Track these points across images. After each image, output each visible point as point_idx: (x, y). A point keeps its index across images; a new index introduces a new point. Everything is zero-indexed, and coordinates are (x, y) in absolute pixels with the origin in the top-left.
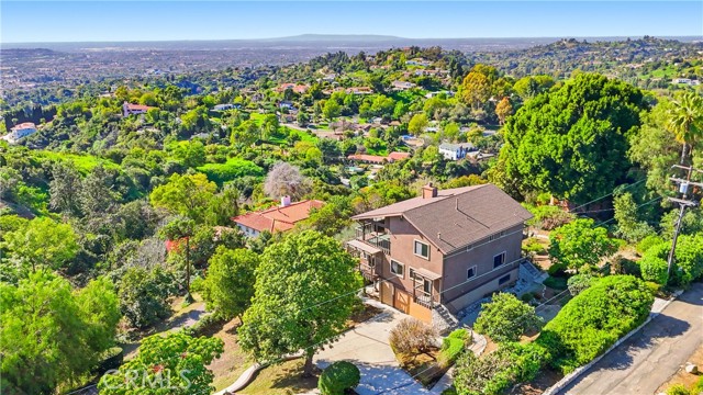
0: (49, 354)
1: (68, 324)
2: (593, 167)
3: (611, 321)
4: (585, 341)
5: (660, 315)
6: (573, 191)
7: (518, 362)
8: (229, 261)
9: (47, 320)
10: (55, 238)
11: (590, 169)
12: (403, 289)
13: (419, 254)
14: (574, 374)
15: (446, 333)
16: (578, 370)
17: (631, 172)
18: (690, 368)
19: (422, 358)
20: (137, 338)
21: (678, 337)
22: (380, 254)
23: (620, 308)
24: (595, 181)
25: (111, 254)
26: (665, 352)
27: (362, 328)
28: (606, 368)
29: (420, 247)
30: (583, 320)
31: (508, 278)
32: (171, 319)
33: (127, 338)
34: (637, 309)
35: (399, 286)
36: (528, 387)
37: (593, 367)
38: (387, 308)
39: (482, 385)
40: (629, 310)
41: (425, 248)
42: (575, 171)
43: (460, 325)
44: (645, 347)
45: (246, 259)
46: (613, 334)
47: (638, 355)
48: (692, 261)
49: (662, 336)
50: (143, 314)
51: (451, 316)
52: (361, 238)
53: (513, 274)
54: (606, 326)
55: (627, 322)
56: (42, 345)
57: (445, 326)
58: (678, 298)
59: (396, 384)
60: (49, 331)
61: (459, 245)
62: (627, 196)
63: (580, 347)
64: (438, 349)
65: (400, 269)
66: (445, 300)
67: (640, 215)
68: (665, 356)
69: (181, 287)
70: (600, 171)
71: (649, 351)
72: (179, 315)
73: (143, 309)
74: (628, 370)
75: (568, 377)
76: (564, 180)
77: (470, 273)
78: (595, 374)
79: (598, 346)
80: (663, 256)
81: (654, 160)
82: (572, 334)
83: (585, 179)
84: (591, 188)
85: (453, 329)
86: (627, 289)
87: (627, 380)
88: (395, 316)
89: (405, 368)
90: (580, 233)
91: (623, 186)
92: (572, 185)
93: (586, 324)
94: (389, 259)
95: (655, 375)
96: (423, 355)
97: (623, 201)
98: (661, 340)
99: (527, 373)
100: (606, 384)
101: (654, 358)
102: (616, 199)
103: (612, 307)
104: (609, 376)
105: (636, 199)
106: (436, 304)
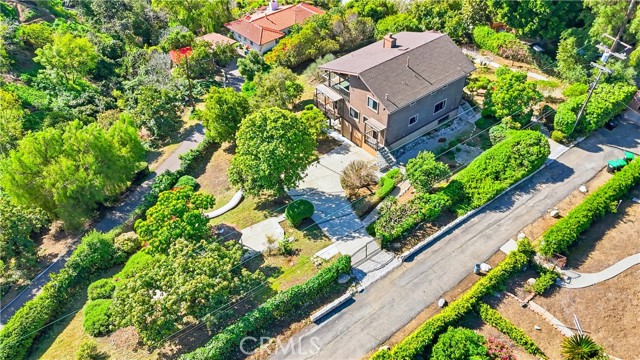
0: (97, 182)
1: (105, 158)
2: (548, 10)
3: (507, 173)
4: (480, 191)
5: (555, 161)
6: (527, 29)
7: (423, 211)
8: (220, 102)
9: (90, 159)
10: (77, 51)
11: (545, 11)
12: (358, 130)
13: (371, 107)
14: (465, 216)
15: (384, 170)
16: (469, 213)
17: (581, 16)
18: (553, 213)
19: (363, 192)
20: (157, 147)
21: (560, 183)
22: (342, 101)
23: (519, 161)
24: (548, 20)
25: (126, 59)
26: (542, 197)
27: (325, 159)
28: (491, 210)
29: (371, 103)
30: (486, 172)
31: (447, 118)
32: (182, 130)
33: (150, 146)
34: (532, 162)
35: (355, 127)
36: (429, 225)
37: (482, 210)
38: (346, 141)
39: (393, 228)
40: (526, 162)
41: (375, 103)
42: (531, 10)
43: (398, 164)
44: (528, 193)
45: (234, 99)
46: (505, 184)
47: (521, 199)
48: (599, 115)
49: (546, 183)
50: (159, 128)
51: (391, 157)
52: (327, 83)
53: (451, 114)
54: (503, 177)
55: (519, 174)
56: (91, 177)
57: (384, 164)
58: (577, 145)
59: (340, 213)
60: (94, 167)
61: (402, 105)
62: (571, 40)
63: (476, 196)
64: (376, 183)
65: (356, 115)
66: (387, 144)
67: (578, 59)
68: (540, 201)
69: (187, 99)
70: (553, 13)
71: (530, 196)
72: (187, 126)
73: (159, 125)
74: (507, 213)
75: (460, 218)
76: (521, 17)
77: (412, 121)
78: (482, 215)
79: (488, 196)
80: (575, 110)
81: (602, 9)
82: (473, 185)
83: (540, 19)
84: (544, 25)
85: (391, 167)
86: (531, 145)
87: (502, 222)
88: (351, 149)
89: (349, 199)
90: (511, 86)
91: (570, 30)
92: (527, 23)
93: (487, 175)
94: (349, 106)
95: (526, 218)
96: (365, 189)
97: (567, 43)
98: (544, 186)
99: (430, 216)
100: (486, 224)
101: (531, 203)
102: (562, 41)
103: (513, 161)
104: (492, 216)
105: (579, 44)
106: (382, 146)
